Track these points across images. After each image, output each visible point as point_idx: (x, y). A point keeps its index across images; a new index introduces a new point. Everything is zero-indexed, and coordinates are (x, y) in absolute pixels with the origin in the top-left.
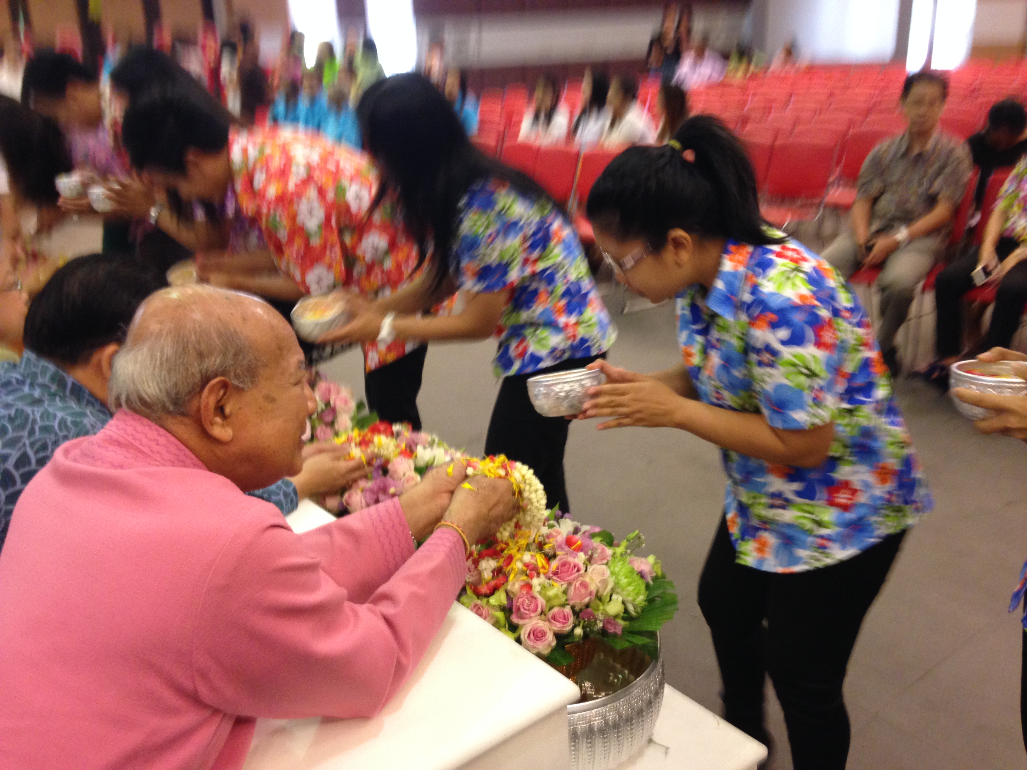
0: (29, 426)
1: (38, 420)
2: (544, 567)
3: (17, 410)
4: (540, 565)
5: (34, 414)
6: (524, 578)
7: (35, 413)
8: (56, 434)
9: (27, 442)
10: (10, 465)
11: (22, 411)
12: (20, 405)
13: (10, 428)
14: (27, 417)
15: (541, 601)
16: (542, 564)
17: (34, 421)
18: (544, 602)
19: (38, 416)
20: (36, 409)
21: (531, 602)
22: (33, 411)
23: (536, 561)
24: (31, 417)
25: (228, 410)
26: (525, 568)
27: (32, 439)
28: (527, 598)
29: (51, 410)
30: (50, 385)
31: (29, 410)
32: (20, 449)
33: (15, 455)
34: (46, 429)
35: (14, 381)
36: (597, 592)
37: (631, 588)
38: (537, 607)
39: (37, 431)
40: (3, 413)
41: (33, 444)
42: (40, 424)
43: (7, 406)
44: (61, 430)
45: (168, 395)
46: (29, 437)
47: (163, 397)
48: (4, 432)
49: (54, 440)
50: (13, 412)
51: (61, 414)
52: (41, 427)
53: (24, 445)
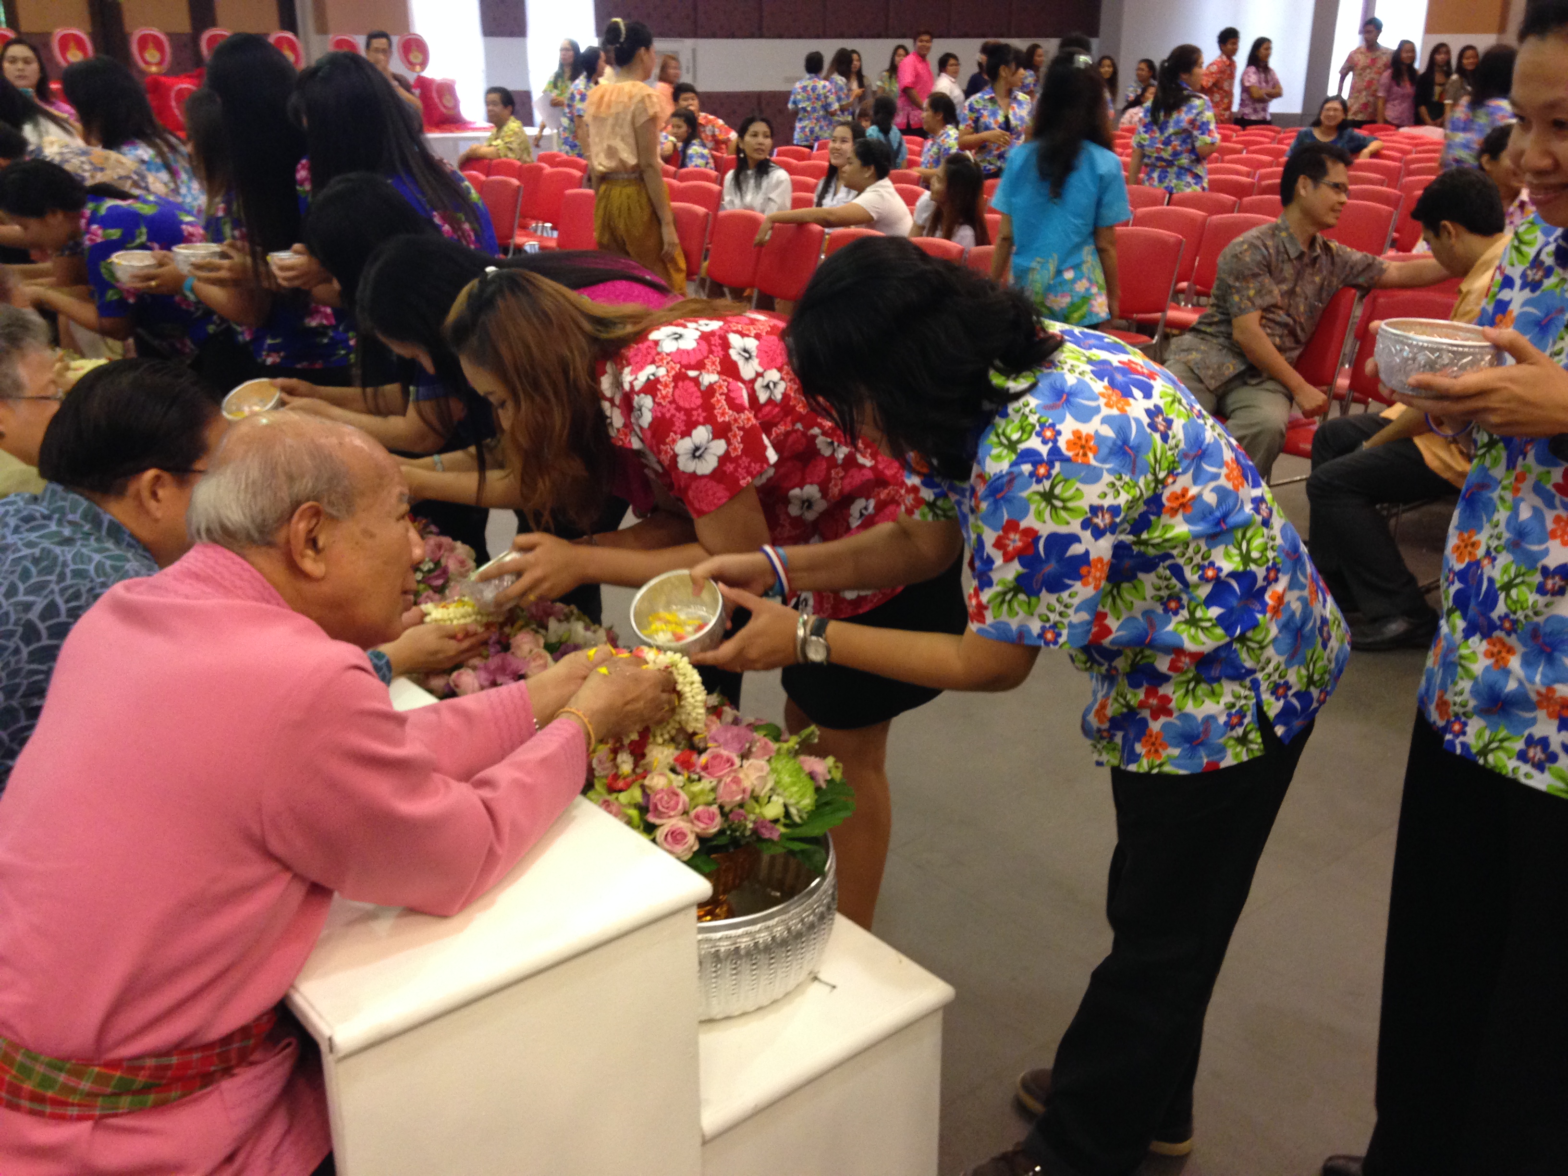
0: (58, 570)
1: (70, 562)
3: (43, 550)
5: (64, 556)
7: (66, 554)
8: (92, 581)
9: (56, 588)
10: (33, 615)
11: (49, 552)
12: (46, 544)
13: (34, 570)
14: (56, 558)
15: (684, 797)
17: (65, 564)
18: (687, 799)
19: (69, 557)
20: (66, 548)
21: (671, 799)
22: (63, 551)
24: (61, 559)
25: (321, 543)
27: (63, 585)
28: (666, 794)
29: (84, 550)
30: (83, 523)
31: (58, 550)
32: (46, 597)
33: (40, 604)
34: (79, 574)
35: (38, 515)
36: (753, 791)
37: (795, 789)
38: (677, 804)
39: (69, 574)
40: (26, 552)
41: (63, 591)
42: (72, 567)
43: (30, 545)
44: (98, 576)
45: (253, 521)
46: (58, 582)
47: (248, 523)
48: (25, 575)
49: (89, 585)
50: (37, 551)
51: (97, 557)
52: (73, 571)
53: (52, 592)
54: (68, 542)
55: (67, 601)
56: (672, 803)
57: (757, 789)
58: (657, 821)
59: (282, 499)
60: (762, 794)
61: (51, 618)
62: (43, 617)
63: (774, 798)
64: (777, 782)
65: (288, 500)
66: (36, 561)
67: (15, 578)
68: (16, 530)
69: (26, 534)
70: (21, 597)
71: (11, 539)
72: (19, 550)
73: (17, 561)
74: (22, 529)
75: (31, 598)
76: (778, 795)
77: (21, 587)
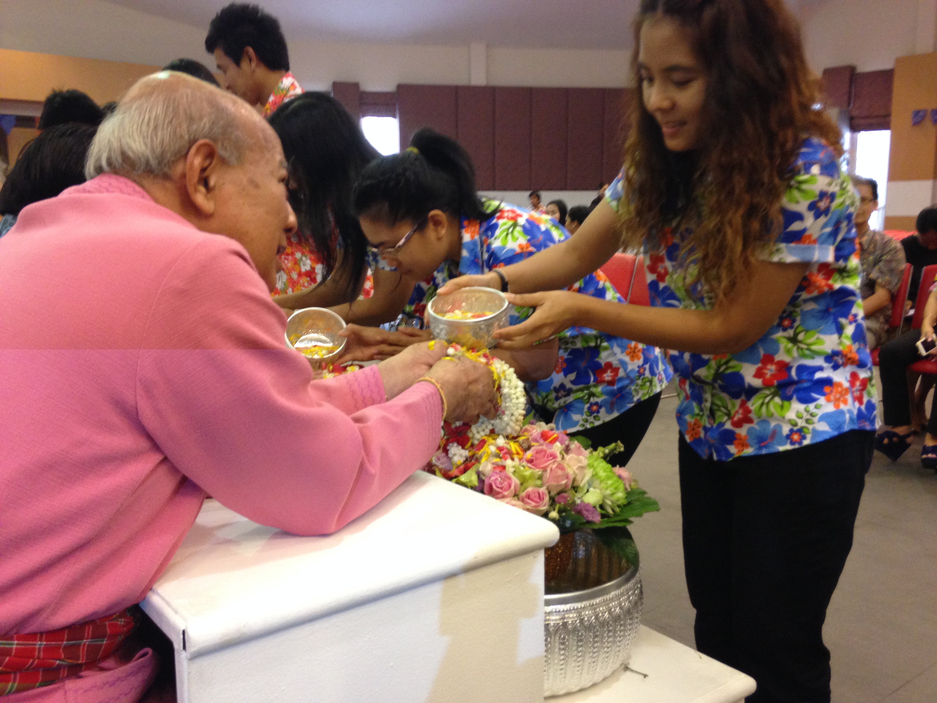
2: (518, 453)
4: (514, 451)
6: (497, 460)
15: (515, 481)
16: (516, 450)
18: (518, 482)
21: (504, 480)
23: (510, 446)
25: (212, 182)
26: (498, 451)
28: (500, 477)
36: (574, 480)
37: (610, 482)
38: (510, 486)
45: (153, 150)
47: (148, 153)
56: (506, 484)
57: (579, 478)
59: (181, 137)
60: (582, 485)
63: (591, 489)
64: (595, 476)
65: (187, 137)
76: (595, 488)
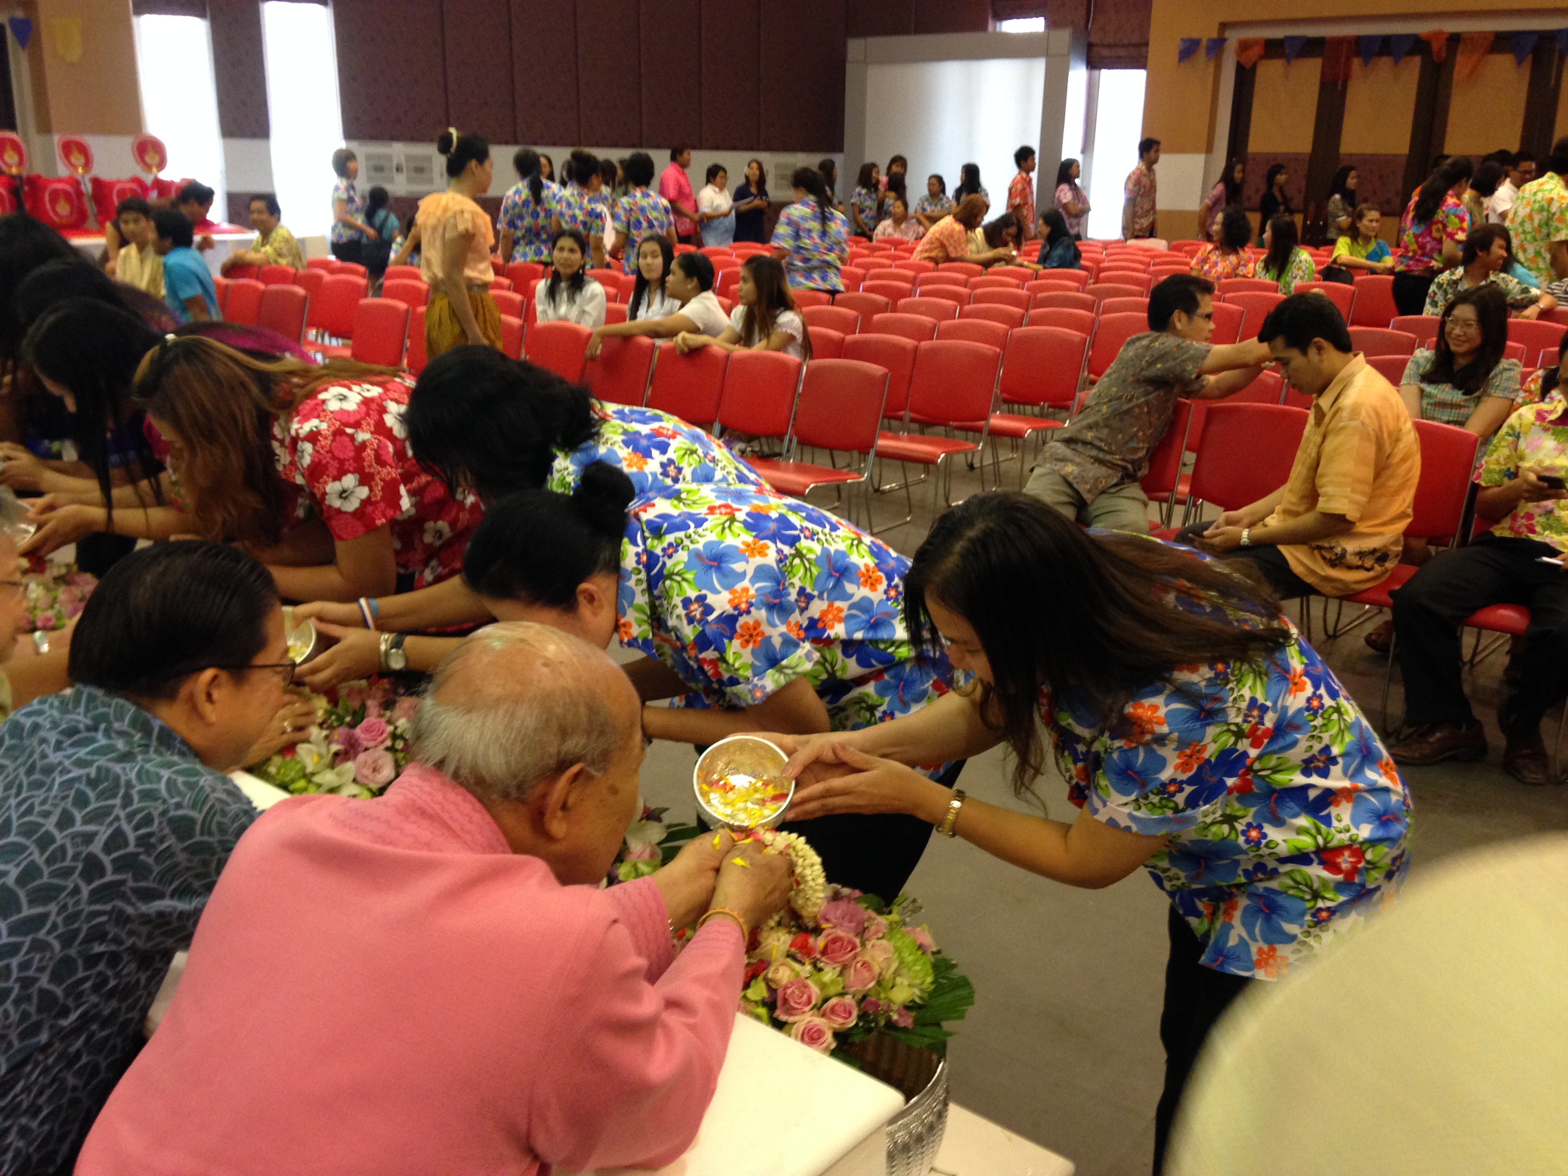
0: (122, 792)
1: (134, 782)
3: (99, 769)
5: (126, 775)
7: (128, 772)
8: (164, 802)
9: (122, 814)
10: (96, 847)
11: (108, 771)
12: (102, 761)
13: (91, 795)
14: (117, 778)
15: (815, 990)
17: (129, 785)
18: (818, 991)
19: (133, 776)
20: (128, 766)
21: (803, 993)
22: (124, 769)
24: (123, 779)
27: (129, 809)
28: (797, 988)
29: (148, 766)
30: (133, 732)
31: (117, 768)
32: (111, 824)
33: (104, 833)
34: (149, 795)
35: (81, 726)
36: (880, 976)
38: (810, 999)
39: (136, 798)
40: (76, 773)
41: (130, 817)
42: (139, 788)
43: (81, 763)
44: (172, 797)
46: (124, 806)
48: (81, 801)
49: (161, 809)
50: (93, 771)
51: (166, 774)
52: (140, 792)
53: (117, 818)
54: (126, 757)
55: (136, 828)
56: (804, 997)
57: (883, 973)
58: (791, 1019)
60: (888, 977)
61: (119, 848)
62: (108, 848)
63: (898, 980)
64: (901, 964)
66: (93, 783)
67: (68, 804)
68: (58, 747)
69: (70, 751)
70: (78, 827)
71: (54, 758)
72: (69, 772)
73: (68, 784)
74: (65, 745)
75: (91, 828)
77: (78, 816)
